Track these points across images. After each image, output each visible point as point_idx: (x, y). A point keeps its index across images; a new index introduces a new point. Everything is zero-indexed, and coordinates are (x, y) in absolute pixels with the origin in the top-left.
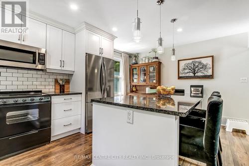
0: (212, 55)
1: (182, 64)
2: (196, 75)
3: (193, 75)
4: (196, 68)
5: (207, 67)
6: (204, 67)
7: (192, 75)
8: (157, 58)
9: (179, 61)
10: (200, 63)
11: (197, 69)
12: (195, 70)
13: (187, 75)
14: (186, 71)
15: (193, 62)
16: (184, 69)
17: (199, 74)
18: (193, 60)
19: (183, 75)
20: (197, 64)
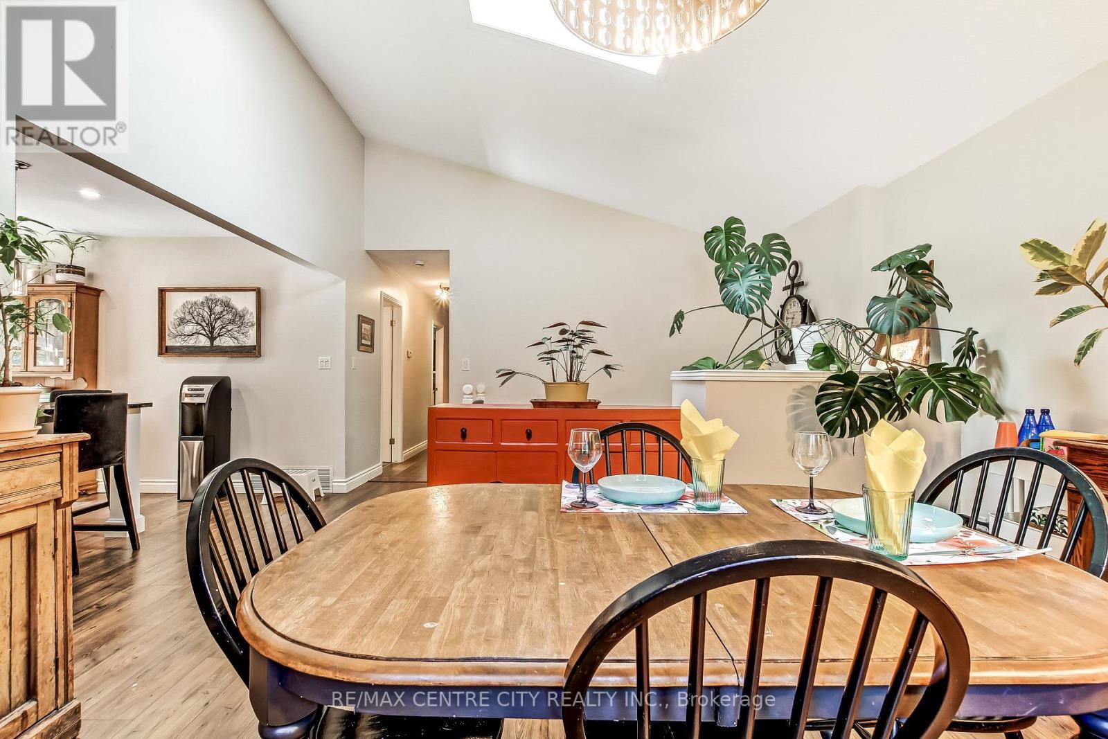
0: (256, 285)
1: (176, 303)
2: (216, 343)
3: (208, 344)
4: (216, 320)
5: (246, 321)
6: (238, 318)
7: (204, 341)
8: (80, 271)
9: (162, 292)
10: (227, 305)
11: (218, 323)
12: (213, 328)
13: (191, 342)
14: (189, 329)
15: (207, 299)
16: (182, 321)
17: (225, 341)
18: (208, 294)
19: (177, 342)
20: (218, 309)
